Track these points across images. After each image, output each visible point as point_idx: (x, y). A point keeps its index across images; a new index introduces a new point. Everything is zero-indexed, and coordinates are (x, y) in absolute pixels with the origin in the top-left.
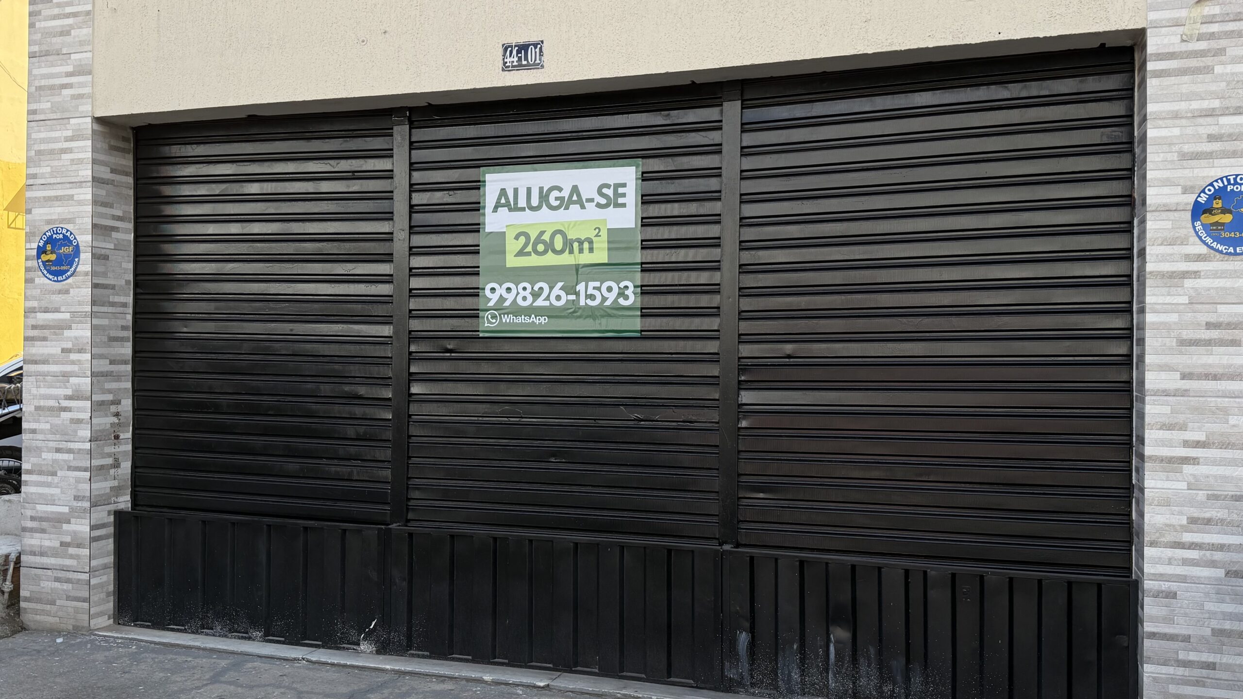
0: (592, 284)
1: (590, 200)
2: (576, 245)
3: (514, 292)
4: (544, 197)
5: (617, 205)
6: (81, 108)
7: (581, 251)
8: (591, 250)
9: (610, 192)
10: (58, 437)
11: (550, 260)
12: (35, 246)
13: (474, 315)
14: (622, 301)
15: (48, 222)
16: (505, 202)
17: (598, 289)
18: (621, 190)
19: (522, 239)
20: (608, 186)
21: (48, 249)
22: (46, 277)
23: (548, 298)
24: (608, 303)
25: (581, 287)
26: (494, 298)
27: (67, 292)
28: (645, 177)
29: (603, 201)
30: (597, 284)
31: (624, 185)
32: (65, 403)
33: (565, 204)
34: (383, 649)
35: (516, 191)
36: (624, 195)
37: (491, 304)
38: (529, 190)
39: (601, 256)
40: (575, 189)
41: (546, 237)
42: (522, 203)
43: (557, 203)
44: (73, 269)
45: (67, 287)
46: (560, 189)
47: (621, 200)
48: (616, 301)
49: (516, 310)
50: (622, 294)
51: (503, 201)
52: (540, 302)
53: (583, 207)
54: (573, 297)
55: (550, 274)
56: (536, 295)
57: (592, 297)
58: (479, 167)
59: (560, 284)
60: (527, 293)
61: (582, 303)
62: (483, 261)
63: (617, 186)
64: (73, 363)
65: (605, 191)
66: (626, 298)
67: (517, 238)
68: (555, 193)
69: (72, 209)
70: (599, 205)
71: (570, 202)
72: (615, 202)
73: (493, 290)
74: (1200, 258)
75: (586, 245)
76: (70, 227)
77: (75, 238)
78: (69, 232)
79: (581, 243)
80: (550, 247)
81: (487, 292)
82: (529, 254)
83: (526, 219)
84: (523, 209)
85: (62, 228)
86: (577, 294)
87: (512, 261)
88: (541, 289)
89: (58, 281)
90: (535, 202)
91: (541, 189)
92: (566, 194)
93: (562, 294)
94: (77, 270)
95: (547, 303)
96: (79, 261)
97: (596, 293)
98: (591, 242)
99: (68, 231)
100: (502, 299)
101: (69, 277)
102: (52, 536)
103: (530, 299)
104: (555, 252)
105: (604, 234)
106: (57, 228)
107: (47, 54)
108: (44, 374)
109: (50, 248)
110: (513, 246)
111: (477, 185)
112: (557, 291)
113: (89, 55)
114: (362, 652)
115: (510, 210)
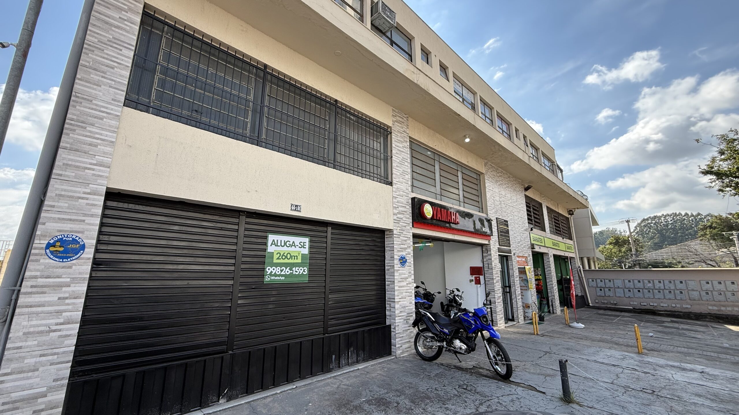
0: (297, 268)
1: (298, 246)
2: (293, 257)
3: (275, 270)
4: (285, 244)
5: (304, 248)
7: (294, 259)
8: (297, 259)
9: (302, 244)
10: (44, 347)
11: (286, 261)
13: (263, 276)
14: (304, 273)
15: (60, 231)
16: (273, 243)
18: (305, 244)
19: (279, 255)
20: (302, 242)
21: (57, 244)
22: (53, 259)
23: (285, 272)
24: (300, 273)
25: (294, 269)
26: (269, 272)
27: (70, 267)
28: (310, 241)
29: (301, 246)
32: (54, 328)
33: (291, 246)
35: (277, 241)
38: (281, 241)
39: (299, 261)
40: (294, 242)
41: (285, 254)
42: (279, 244)
43: (289, 245)
44: (77, 256)
45: (70, 265)
46: (290, 242)
47: (305, 246)
48: (302, 273)
49: (275, 275)
50: (304, 271)
52: (283, 273)
53: (295, 247)
54: (292, 272)
55: (286, 265)
56: (282, 271)
57: (297, 272)
58: (267, 232)
59: (288, 268)
60: (279, 270)
61: (294, 273)
62: (267, 260)
64: (68, 304)
67: (277, 254)
68: (288, 243)
69: (82, 226)
73: (269, 269)
74: (399, 267)
75: (296, 257)
76: (79, 235)
77: (82, 241)
78: (78, 238)
80: (286, 257)
81: (267, 270)
82: (280, 259)
83: (280, 249)
84: (279, 246)
85: (72, 235)
87: (275, 261)
88: (283, 269)
89: (63, 262)
90: (283, 245)
91: (285, 241)
92: (291, 243)
93: (289, 271)
94: (81, 257)
96: (83, 252)
97: (298, 270)
98: (297, 257)
99: (77, 237)
100: (272, 272)
101: (73, 260)
103: (280, 272)
104: (288, 259)
105: (300, 255)
106: (68, 234)
107: (77, 150)
108: (37, 313)
109: (59, 244)
110: (276, 256)
111: (266, 238)
112: (287, 270)
113: (111, 160)
114: (220, 404)
115: (275, 246)
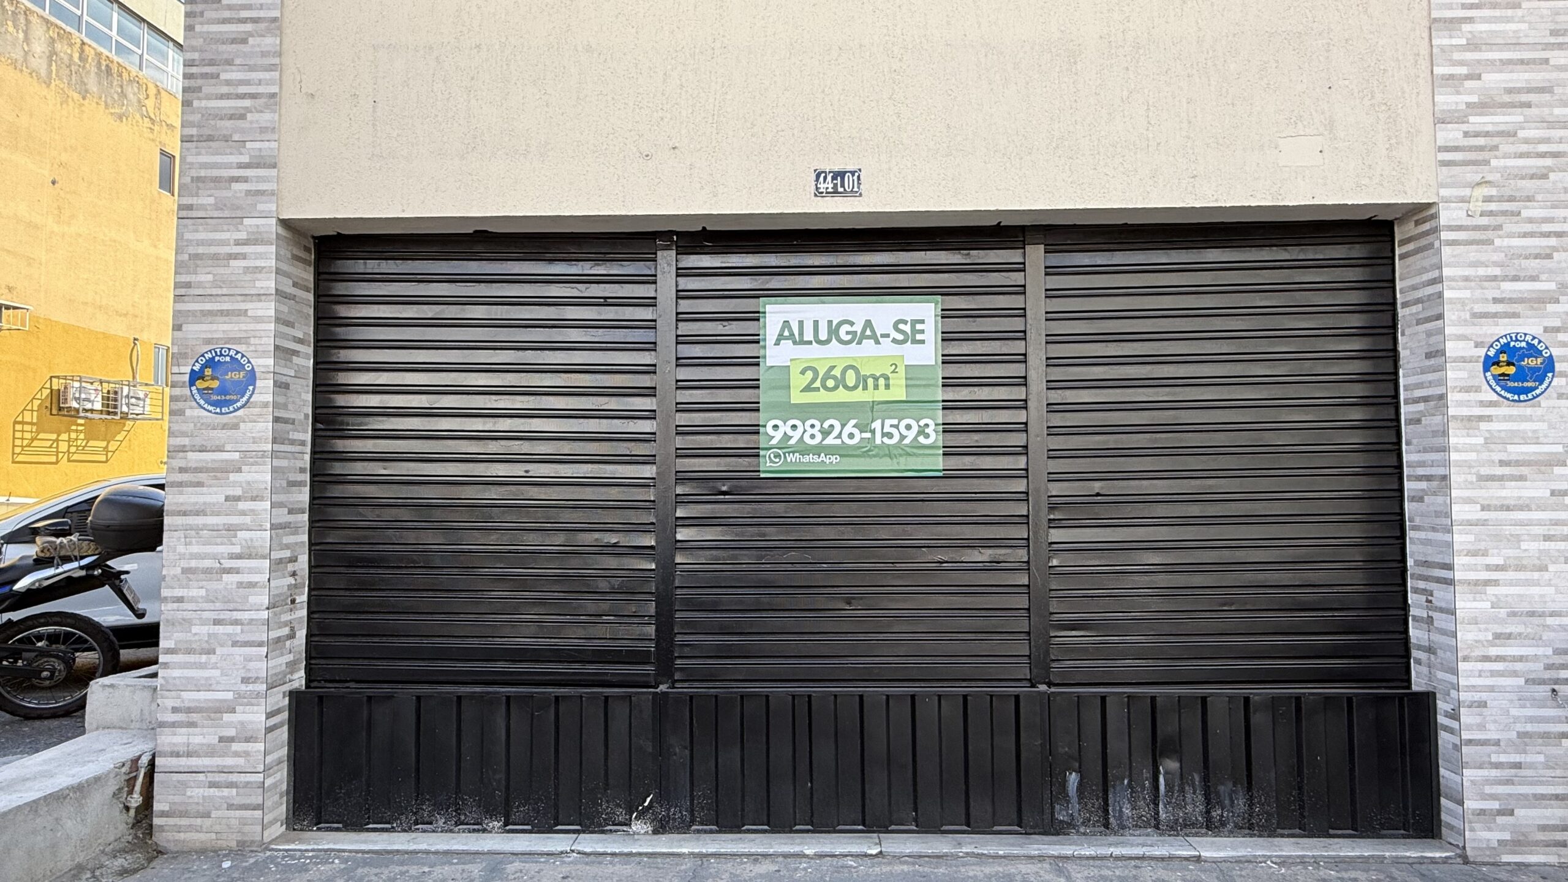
0: (888, 422)
1: (888, 336)
2: (870, 381)
3: (800, 430)
4: (833, 331)
5: (915, 342)
6: (260, 207)
7: (876, 387)
8: (887, 386)
9: (907, 328)
10: (218, 605)
11: (841, 396)
12: (188, 369)
13: (754, 453)
14: (921, 439)
15: (208, 341)
17: (897, 427)
18: (919, 327)
19: (809, 375)
20: (905, 322)
21: (206, 373)
22: (204, 409)
23: (839, 436)
24: (907, 441)
25: (877, 425)
26: (778, 436)
27: (235, 427)
28: (946, 314)
29: (900, 337)
30: (895, 422)
31: (922, 322)
32: (228, 564)
33: (857, 338)
34: (661, 828)
35: (801, 323)
36: (922, 332)
37: (774, 442)
38: (816, 323)
39: (898, 392)
40: (868, 324)
41: (837, 372)
42: (809, 336)
43: (849, 337)
44: (245, 399)
45: (235, 421)
46: (852, 324)
47: (919, 337)
48: (915, 439)
49: (803, 449)
50: (922, 432)
51: (786, 333)
52: (830, 440)
53: (877, 342)
54: (868, 435)
55: (843, 411)
56: (825, 433)
57: (890, 435)
58: (758, 297)
59: (853, 422)
60: (815, 431)
61: (878, 441)
62: (765, 397)
63: (914, 322)
64: (243, 513)
65: (901, 326)
66: (927, 436)
67: (803, 372)
68: (846, 328)
69: (243, 327)
70: (894, 341)
71: (863, 336)
72: (913, 337)
73: (776, 427)
74: (1492, 404)
75: (882, 382)
76: (242, 348)
77: (249, 362)
78: (240, 355)
79: (876, 379)
80: (841, 382)
81: (769, 430)
82: (818, 389)
83: (814, 352)
84: (810, 343)
85: (229, 349)
86: (873, 432)
87: (797, 397)
88: (832, 426)
89: (221, 414)
90: (823, 336)
91: (830, 322)
92: (858, 328)
93: (856, 431)
94: (252, 400)
95: (838, 442)
96: (254, 389)
97: (894, 431)
98: (887, 378)
99: (238, 352)
100: (787, 437)
101: (239, 409)
102: (205, 730)
103: (819, 437)
104: (846, 387)
105: (901, 370)
106: (222, 348)
107: (210, 138)
108: (198, 529)
109: (210, 373)
110: (798, 381)
111: (755, 317)
112: (849, 429)
113: (274, 145)
114: (634, 833)
115: (795, 343)
